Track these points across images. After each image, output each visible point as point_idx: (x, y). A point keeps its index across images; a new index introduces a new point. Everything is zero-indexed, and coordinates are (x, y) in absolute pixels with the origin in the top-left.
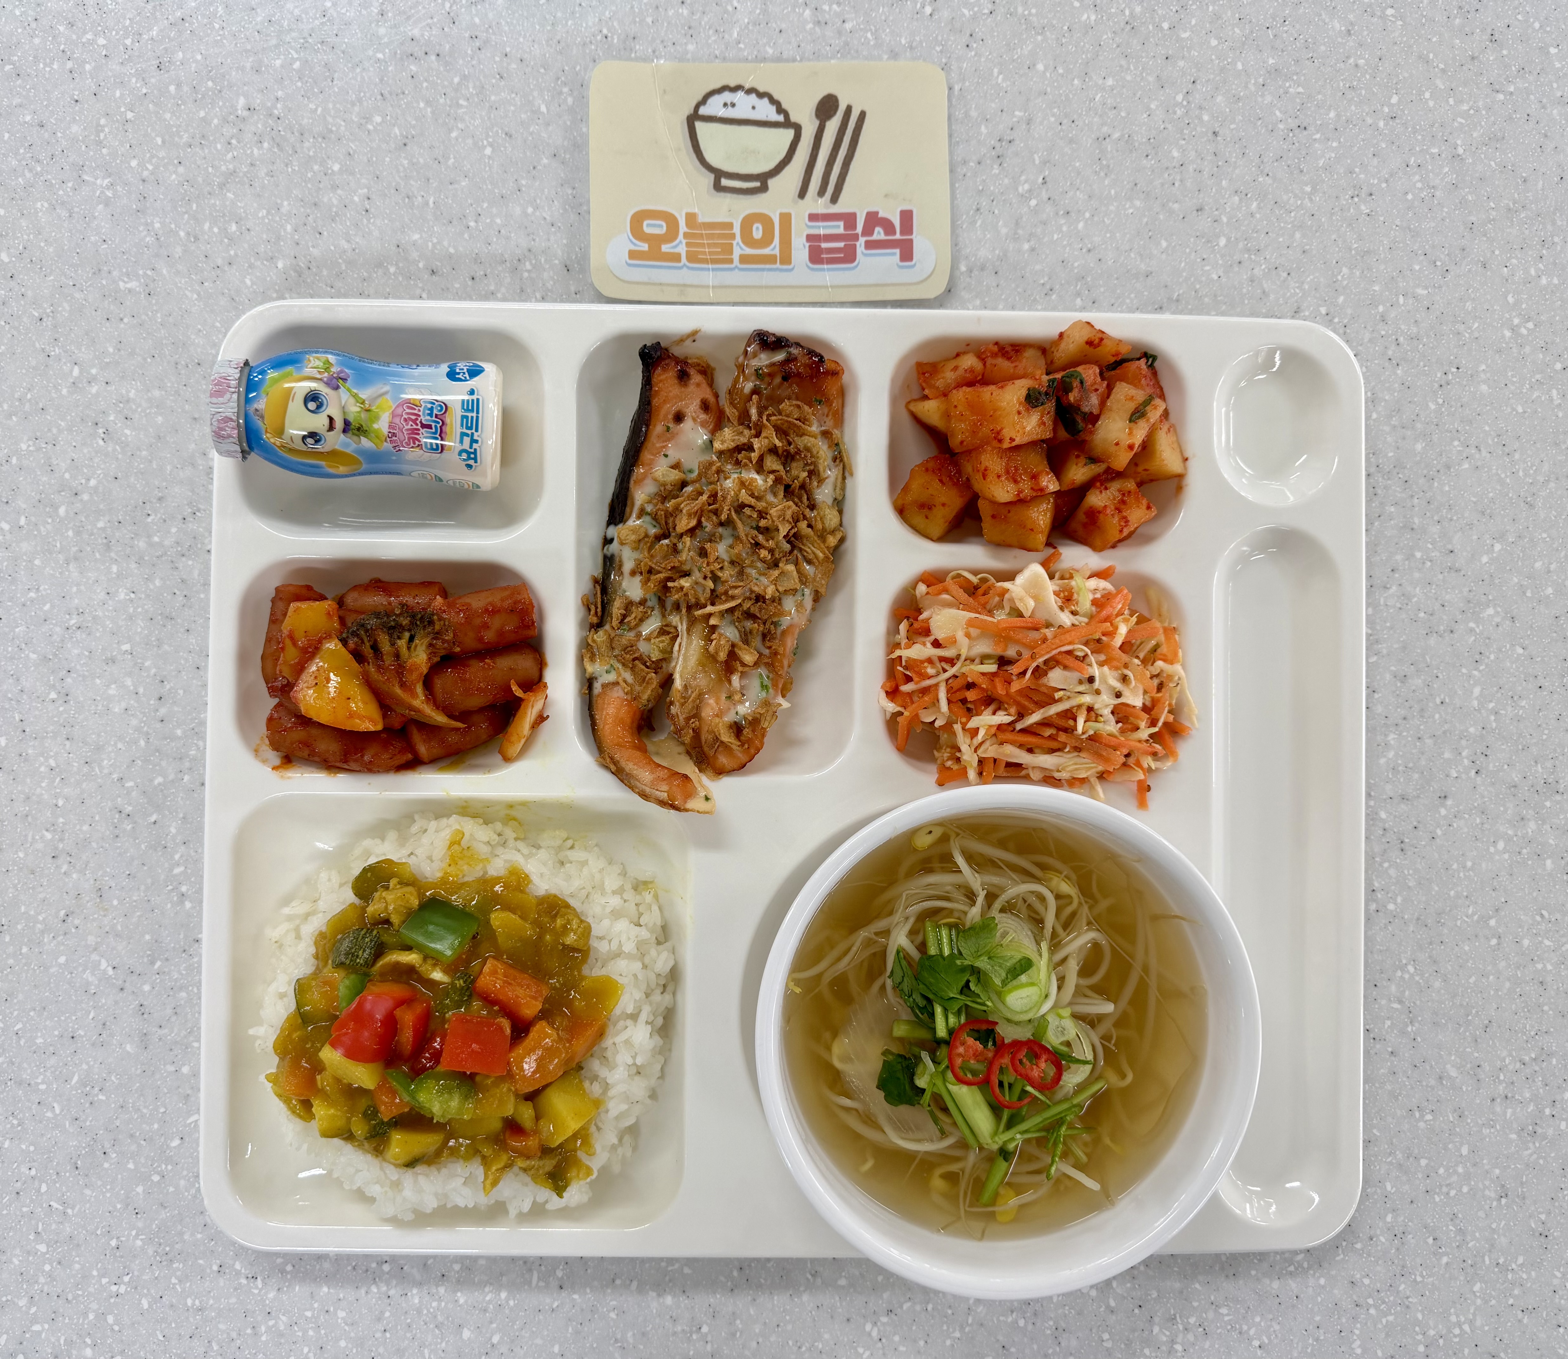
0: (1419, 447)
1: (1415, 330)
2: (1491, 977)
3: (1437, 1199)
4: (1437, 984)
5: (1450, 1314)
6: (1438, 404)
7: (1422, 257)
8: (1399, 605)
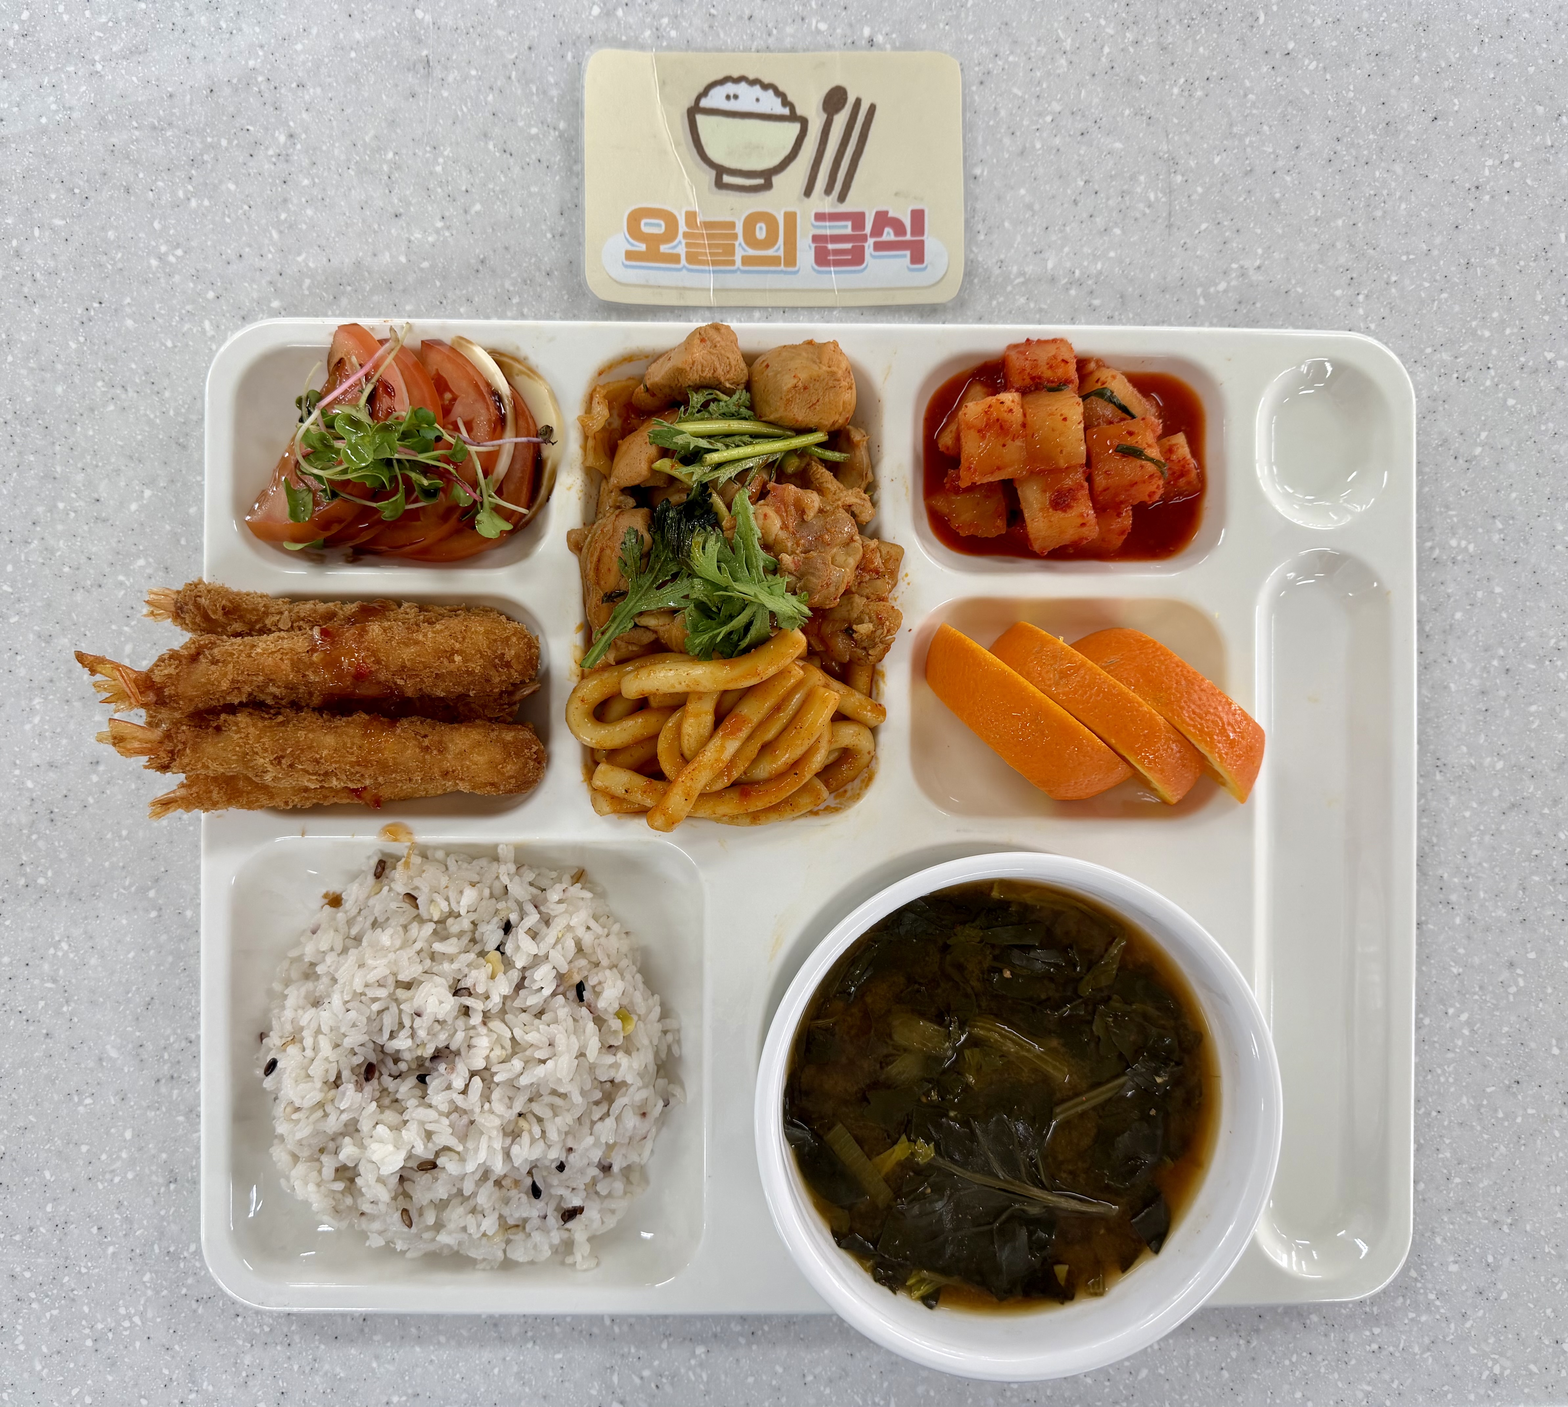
0: (59, 390)
1: (52, 264)
2: (152, 952)
3: (100, 1186)
4: (93, 961)
5: (119, 1306)
6: (79, 342)
7: (59, 186)
8: (41, 560)
